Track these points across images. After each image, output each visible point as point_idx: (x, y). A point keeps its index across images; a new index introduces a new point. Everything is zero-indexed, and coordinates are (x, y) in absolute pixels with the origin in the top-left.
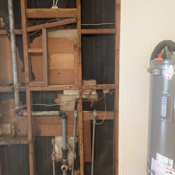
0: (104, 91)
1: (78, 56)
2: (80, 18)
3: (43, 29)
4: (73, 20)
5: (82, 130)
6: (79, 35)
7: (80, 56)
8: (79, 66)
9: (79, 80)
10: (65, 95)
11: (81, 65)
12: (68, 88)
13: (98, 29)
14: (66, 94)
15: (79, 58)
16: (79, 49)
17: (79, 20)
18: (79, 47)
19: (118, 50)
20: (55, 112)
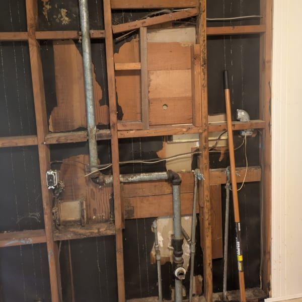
0: (243, 133)
1: (202, 74)
2: (205, 7)
3: (142, 29)
4: (193, 12)
5: (208, 204)
6: (204, 38)
7: (204, 74)
8: (203, 91)
9: (204, 115)
10: (175, 143)
11: (206, 89)
12: (185, 130)
13: (236, 27)
14: (176, 141)
15: (203, 77)
16: (204, 60)
17: (204, 12)
18: (203, 58)
19: (270, 61)
20: (160, 173)
